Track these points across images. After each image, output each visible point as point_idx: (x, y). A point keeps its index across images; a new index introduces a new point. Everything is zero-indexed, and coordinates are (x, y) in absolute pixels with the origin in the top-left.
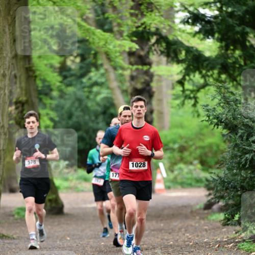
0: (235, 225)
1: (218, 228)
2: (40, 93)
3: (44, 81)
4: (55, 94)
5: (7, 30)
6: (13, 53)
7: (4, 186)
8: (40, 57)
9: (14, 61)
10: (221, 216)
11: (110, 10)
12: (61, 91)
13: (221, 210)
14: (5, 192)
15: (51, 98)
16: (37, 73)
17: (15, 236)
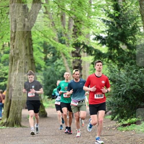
0: (116, 121)
1: (109, 121)
2: (37, 69)
3: (38, 64)
4: (43, 69)
5: (23, 44)
6: (26, 53)
7: (23, 107)
8: (36, 54)
9: (26, 56)
10: (110, 117)
11: (64, 35)
12: (45, 68)
13: (110, 114)
14: (23, 109)
15: (41, 71)
16: (36, 61)
17: (28, 126)
